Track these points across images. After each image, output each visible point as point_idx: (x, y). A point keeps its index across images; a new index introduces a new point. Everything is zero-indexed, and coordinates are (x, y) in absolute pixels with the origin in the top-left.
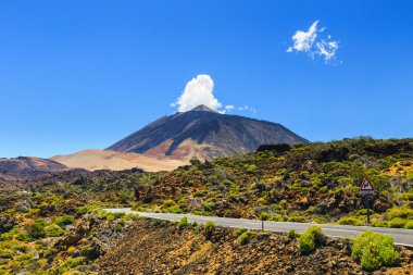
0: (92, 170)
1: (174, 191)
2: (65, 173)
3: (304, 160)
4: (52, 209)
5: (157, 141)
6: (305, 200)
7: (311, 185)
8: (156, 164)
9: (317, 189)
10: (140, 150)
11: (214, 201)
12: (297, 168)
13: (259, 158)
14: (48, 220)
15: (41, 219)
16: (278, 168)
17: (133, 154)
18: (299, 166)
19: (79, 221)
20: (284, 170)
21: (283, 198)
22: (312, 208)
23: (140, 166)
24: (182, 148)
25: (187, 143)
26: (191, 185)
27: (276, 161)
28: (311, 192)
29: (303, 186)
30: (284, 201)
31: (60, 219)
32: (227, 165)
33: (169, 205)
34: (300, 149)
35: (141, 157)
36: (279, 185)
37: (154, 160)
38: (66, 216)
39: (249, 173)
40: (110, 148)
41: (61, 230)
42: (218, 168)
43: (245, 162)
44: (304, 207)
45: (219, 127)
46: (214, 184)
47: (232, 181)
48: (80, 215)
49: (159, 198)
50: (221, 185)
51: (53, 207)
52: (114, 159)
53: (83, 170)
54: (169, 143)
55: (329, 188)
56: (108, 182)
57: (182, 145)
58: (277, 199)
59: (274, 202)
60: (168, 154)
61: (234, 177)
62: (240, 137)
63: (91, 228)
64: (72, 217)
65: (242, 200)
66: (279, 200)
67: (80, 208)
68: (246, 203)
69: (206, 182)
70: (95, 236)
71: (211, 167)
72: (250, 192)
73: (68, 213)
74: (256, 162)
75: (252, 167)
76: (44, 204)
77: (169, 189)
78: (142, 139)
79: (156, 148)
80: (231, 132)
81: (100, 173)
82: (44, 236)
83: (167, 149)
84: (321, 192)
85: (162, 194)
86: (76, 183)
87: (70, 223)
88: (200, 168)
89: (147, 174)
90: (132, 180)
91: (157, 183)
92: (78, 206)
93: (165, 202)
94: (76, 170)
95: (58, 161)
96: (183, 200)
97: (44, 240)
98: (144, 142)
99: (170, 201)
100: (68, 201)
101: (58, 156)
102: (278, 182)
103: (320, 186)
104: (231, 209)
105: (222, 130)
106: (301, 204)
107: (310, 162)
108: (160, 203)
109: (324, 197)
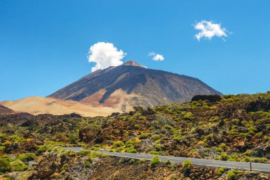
0: (35, 115)
1: (122, 133)
2: (12, 116)
3: (234, 109)
4: (16, 147)
5: (92, 90)
6: (242, 144)
7: (248, 131)
8: (91, 111)
9: (253, 135)
10: (77, 98)
11: (162, 142)
12: (228, 115)
13: (194, 107)
14: (12, 157)
15: (5, 155)
16: (211, 115)
17: (72, 101)
18: (230, 114)
19: (40, 158)
20: (217, 118)
21: (222, 141)
22: (249, 151)
23: (77, 112)
24: (113, 98)
25: (118, 93)
26: (137, 129)
27: (209, 109)
28: (247, 137)
29: (240, 132)
30: (223, 144)
31: (23, 156)
32: (166, 112)
33: (118, 146)
34: (229, 99)
35: (78, 104)
36: (216, 130)
37: (89, 107)
38: (29, 154)
39: (186, 119)
40: (51, 96)
41: (24, 166)
42: (159, 114)
43: (182, 110)
44: (242, 150)
45: (146, 80)
46: (156, 128)
47: (172, 125)
48: (40, 153)
49: (108, 139)
50: (163, 129)
51: (17, 145)
52: (55, 105)
53: (28, 114)
54: (102, 92)
55: (264, 134)
56: (52, 125)
57: (113, 94)
58: (217, 142)
59: (215, 145)
60: (102, 102)
61: (174, 123)
62: (163, 89)
63: (62, 164)
64: (33, 155)
65: (185, 143)
66: (219, 143)
67: (41, 147)
68: (189, 146)
69: (149, 126)
70: (67, 171)
71: (153, 113)
72: (191, 135)
73: (30, 151)
74: (191, 110)
75: (189, 114)
76: (8, 142)
77: (118, 131)
78: (79, 89)
79: (91, 96)
80: (156, 85)
81: (43, 117)
82: (9, 171)
83: (100, 97)
84: (257, 137)
85: (112, 136)
86: (24, 125)
87: (32, 159)
88: (143, 114)
89: (85, 118)
90: (73, 124)
91: (105, 126)
92: (38, 144)
93: (115, 143)
94: (22, 114)
95: (5, 106)
96: (130, 141)
97: (10, 174)
98: (81, 91)
99: (119, 142)
100: (28, 140)
101: (6, 102)
102: (214, 127)
103: (256, 132)
104: (179, 150)
105: (148, 83)
106: (239, 148)
107: (240, 111)
108: (110, 144)
109: (259, 142)
